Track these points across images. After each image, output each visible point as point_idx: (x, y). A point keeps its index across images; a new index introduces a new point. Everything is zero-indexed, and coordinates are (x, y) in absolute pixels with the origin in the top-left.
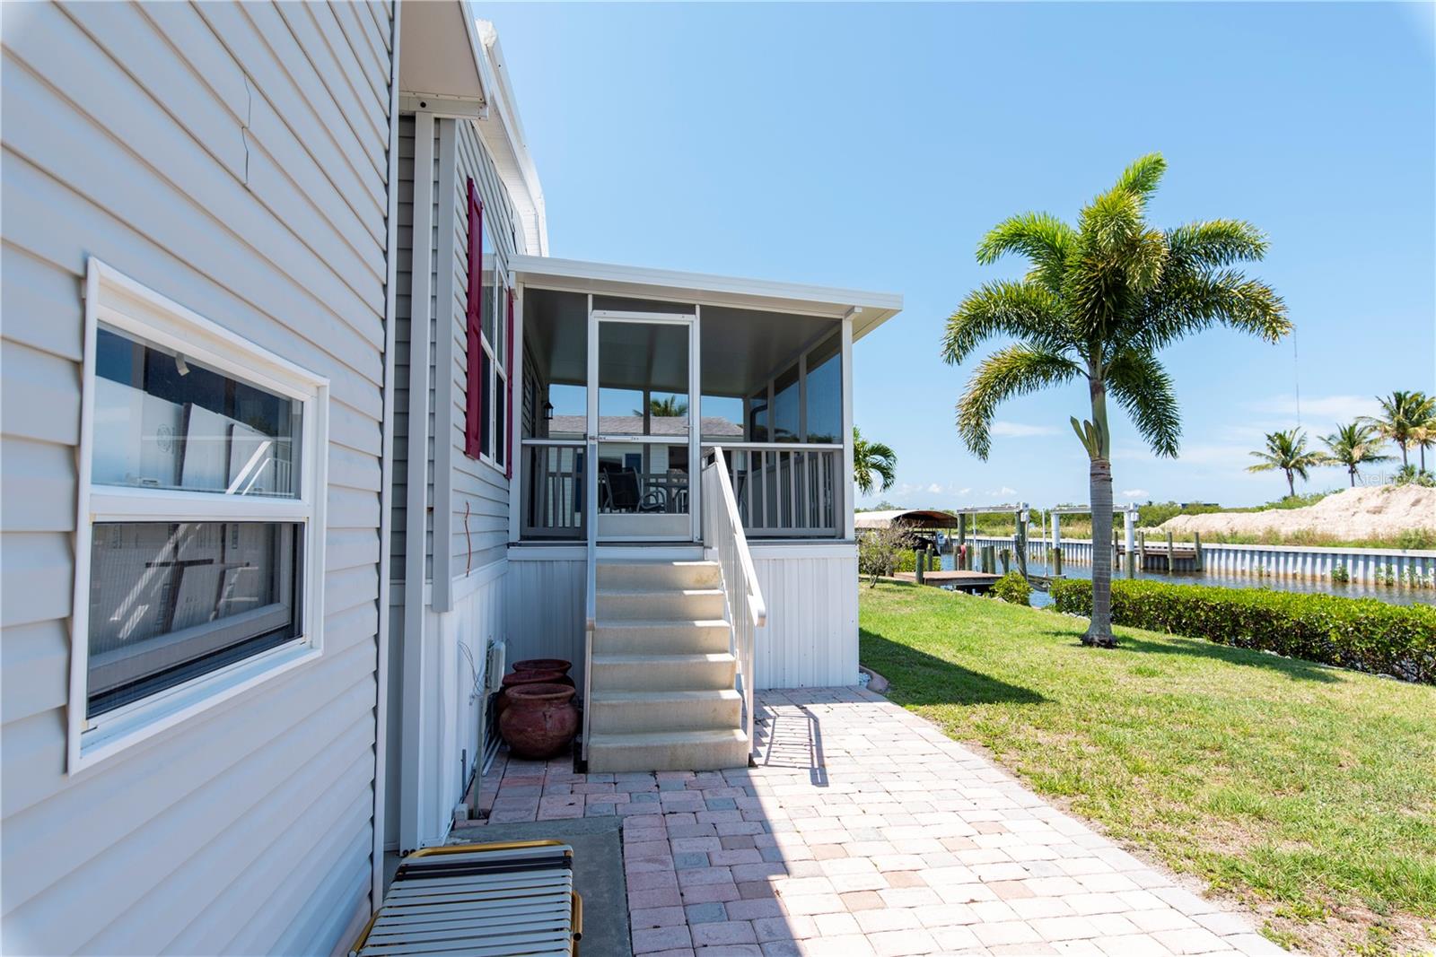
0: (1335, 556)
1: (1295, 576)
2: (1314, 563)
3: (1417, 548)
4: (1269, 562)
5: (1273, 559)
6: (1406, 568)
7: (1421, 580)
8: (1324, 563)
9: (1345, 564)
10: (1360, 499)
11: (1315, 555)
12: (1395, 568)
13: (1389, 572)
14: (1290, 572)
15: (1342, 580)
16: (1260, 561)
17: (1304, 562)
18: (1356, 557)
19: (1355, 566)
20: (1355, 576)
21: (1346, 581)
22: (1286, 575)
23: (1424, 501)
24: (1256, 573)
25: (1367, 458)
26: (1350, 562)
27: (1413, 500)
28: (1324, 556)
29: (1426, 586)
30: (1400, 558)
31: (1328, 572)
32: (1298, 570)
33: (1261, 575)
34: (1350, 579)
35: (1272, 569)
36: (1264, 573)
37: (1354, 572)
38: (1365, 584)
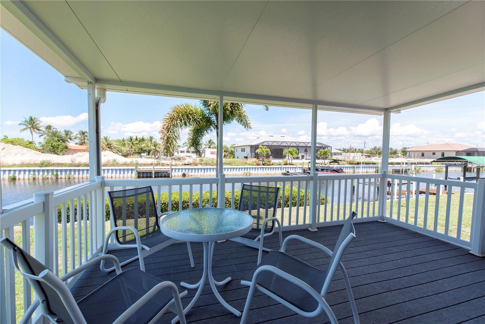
3: (45, 167)
6: (41, 173)
7: (47, 176)
9: (14, 173)
12: (37, 173)
13: (34, 174)
15: (13, 179)
18: (20, 171)
20: (19, 177)
21: (15, 180)
23: (6, 149)
26: (17, 172)
27: (2, 148)
29: (48, 178)
30: (40, 170)
34: (17, 178)
37: (19, 176)
38: (24, 179)
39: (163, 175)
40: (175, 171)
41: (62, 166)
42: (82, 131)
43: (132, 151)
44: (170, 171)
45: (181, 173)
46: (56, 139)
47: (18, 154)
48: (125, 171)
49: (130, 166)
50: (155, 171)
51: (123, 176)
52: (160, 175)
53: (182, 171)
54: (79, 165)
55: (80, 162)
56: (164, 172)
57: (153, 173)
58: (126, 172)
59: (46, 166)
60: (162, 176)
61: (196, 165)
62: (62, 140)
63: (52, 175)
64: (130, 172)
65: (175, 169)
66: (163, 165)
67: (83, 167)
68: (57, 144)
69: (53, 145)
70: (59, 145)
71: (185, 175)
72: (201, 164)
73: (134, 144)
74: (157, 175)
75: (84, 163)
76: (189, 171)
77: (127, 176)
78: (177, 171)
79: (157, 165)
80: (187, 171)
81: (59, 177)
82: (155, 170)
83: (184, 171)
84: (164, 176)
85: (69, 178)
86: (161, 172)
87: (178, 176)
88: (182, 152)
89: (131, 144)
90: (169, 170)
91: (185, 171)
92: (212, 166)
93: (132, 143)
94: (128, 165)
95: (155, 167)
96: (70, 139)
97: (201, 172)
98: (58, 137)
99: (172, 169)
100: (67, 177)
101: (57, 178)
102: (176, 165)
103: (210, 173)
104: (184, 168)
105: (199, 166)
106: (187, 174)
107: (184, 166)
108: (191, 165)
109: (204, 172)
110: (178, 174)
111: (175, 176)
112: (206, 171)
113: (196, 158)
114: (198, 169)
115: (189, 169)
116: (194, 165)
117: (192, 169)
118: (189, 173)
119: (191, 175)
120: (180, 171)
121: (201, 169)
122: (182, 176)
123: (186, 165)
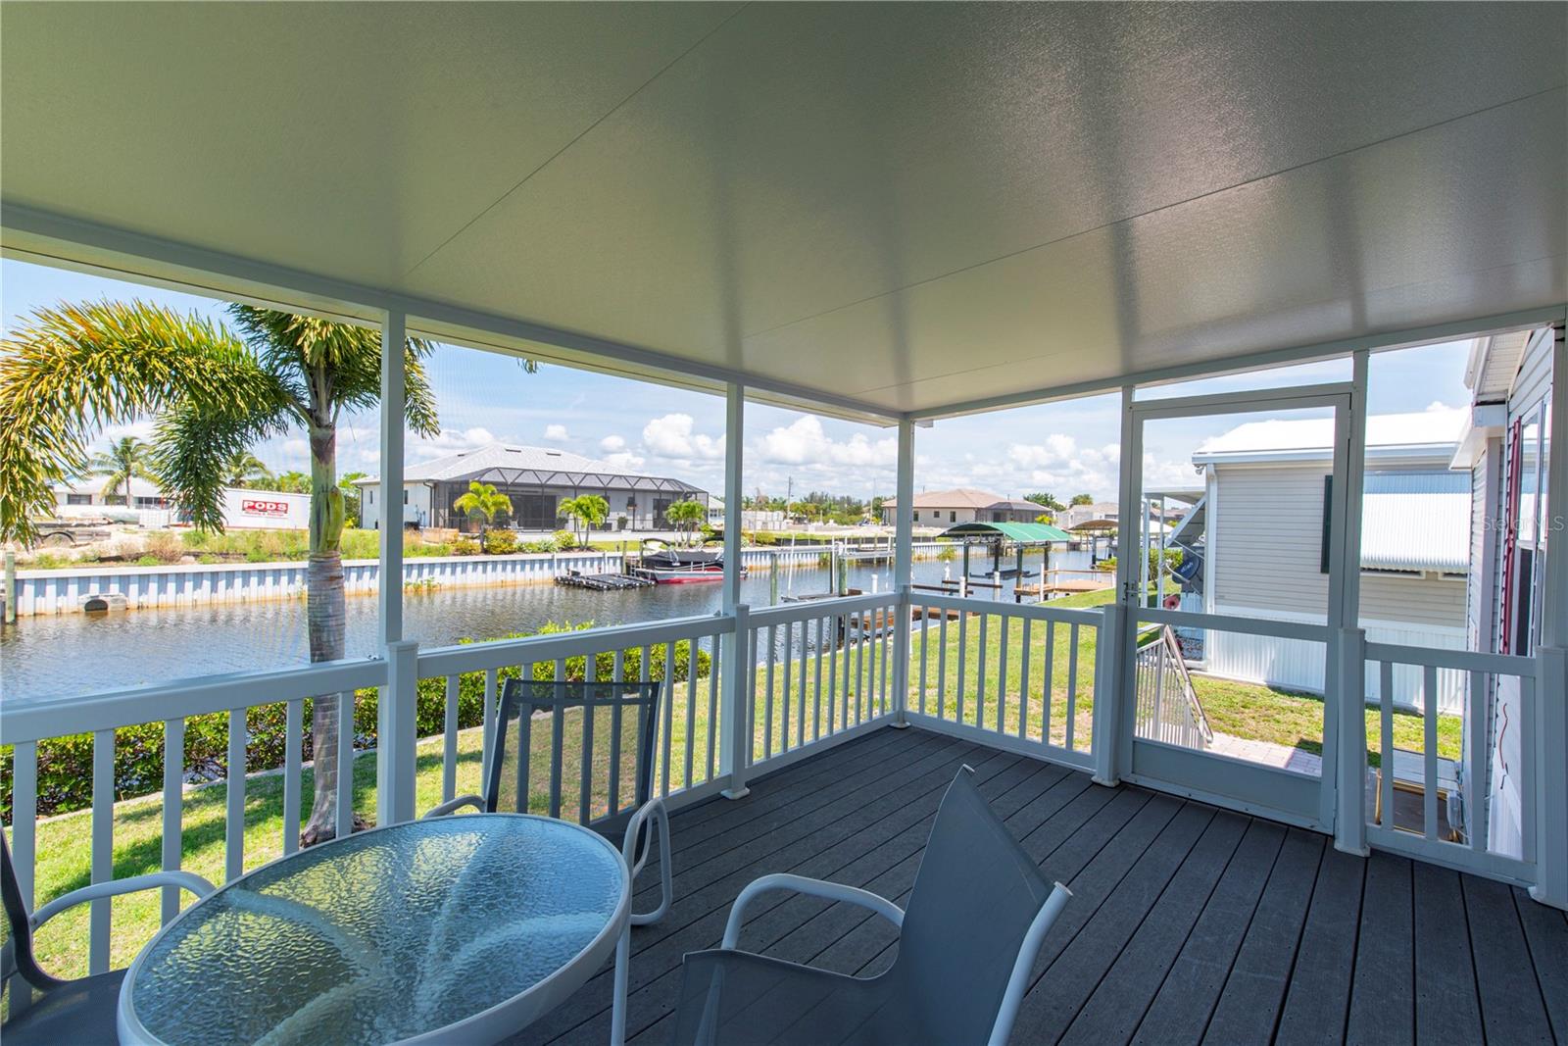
40: (39, 593)
45: (75, 600)
53: (83, 590)
61: (171, 559)
65: (40, 582)
71: (106, 608)
72: (196, 555)
76: (125, 589)
78: (51, 588)
80: (114, 588)
83: (94, 587)
87: (57, 615)
88: (75, 499)
91: (104, 589)
92: (253, 562)
97: (194, 589)
99: (18, 583)
102: (45, 563)
103: (246, 592)
104: (95, 577)
105: (183, 563)
106: (115, 601)
107: (95, 564)
108: (137, 559)
109: (214, 589)
110: (59, 605)
111: (35, 615)
112: (224, 582)
113: (167, 527)
114: (181, 578)
115: (125, 580)
116: (153, 560)
117: (144, 579)
118: (127, 596)
119: (139, 607)
120: (73, 588)
121: (198, 577)
122: (87, 610)
123: (107, 563)
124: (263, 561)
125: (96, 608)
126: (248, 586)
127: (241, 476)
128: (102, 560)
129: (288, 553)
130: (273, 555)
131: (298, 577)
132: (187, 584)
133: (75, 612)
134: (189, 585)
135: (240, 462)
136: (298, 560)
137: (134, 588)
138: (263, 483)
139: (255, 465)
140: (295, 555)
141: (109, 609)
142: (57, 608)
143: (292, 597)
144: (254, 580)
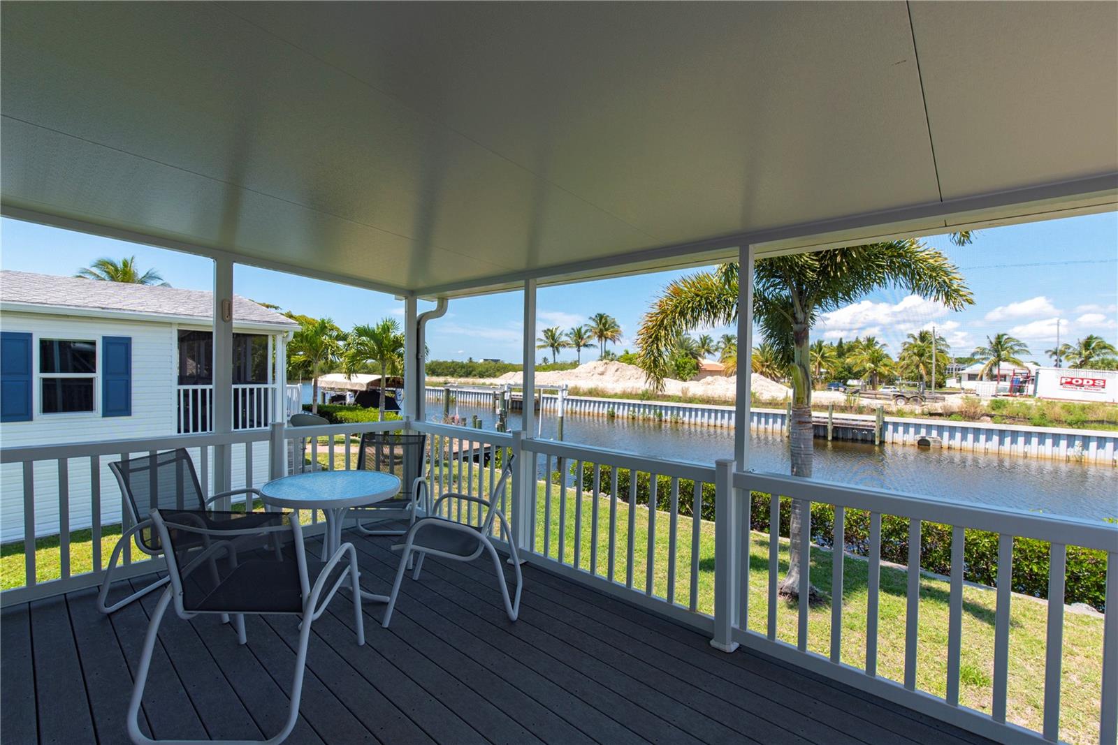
0: (609, 403)
1: (589, 413)
2: (599, 406)
3: (646, 400)
4: (577, 405)
5: (579, 404)
6: (642, 410)
7: (649, 415)
8: (604, 407)
9: (614, 407)
10: (595, 367)
11: (600, 402)
12: (637, 409)
13: (634, 411)
14: (587, 411)
15: (612, 416)
16: (572, 405)
17: (594, 406)
18: (619, 404)
19: (619, 408)
20: (618, 414)
21: (614, 416)
22: (584, 412)
23: (620, 370)
24: (569, 412)
25: (585, 345)
26: (616, 406)
27: (616, 369)
28: (604, 403)
29: (649, 419)
30: (639, 405)
31: (605, 412)
32: (591, 410)
33: (572, 413)
34: (616, 415)
35: (578, 409)
36: (574, 411)
37: (618, 411)
38: (623, 418)
39: (859, 437)
40: (895, 430)
41: (668, 401)
42: (727, 336)
43: (821, 374)
44: (874, 427)
45: (912, 438)
46: (683, 352)
47: (632, 378)
48: (769, 418)
49: (780, 407)
50: (833, 423)
51: (766, 429)
52: (850, 436)
53: (917, 432)
54: (691, 400)
55: (695, 395)
56: (863, 430)
57: (830, 428)
58: (771, 421)
59: (648, 399)
60: (857, 440)
61: (973, 417)
62: (692, 354)
63: (654, 414)
64: (779, 421)
65: (896, 425)
66: (860, 410)
67: (697, 403)
68: (684, 361)
69: (678, 363)
70: (686, 363)
71: (929, 445)
73: (826, 357)
74: (843, 434)
75: (700, 396)
76: (940, 435)
77: (773, 429)
78: (901, 429)
79: (844, 409)
80: (934, 433)
81: (663, 419)
82: (833, 420)
83: (923, 432)
84: (862, 440)
85: (676, 422)
86: (853, 429)
87: (904, 445)
88: (972, 377)
89: (819, 359)
90: (874, 424)
91: (929, 433)
92: (1035, 425)
93: (823, 357)
94: (777, 407)
95: (835, 415)
96: (709, 352)
97: (987, 441)
98: (686, 350)
99: (886, 424)
100: (674, 420)
101: (661, 420)
102: (900, 413)
103: (1027, 448)
104: (924, 425)
105: (982, 421)
106: (935, 441)
107: (926, 417)
108: (949, 416)
109: (1001, 442)
110: (905, 439)
111: (893, 443)
112: (1009, 438)
113: (994, 396)
114: (977, 432)
115: (940, 429)
116: (959, 417)
117: (952, 430)
118: (942, 439)
119: (949, 448)
120: (912, 430)
121: (989, 433)
122: (919, 444)
123: (934, 417)
124: (1045, 425)
125: (923, 444)
126: (1030, 444)
127: (1090, 358)
128: (931, 414)
129: (1068, 421)
130: (1058, 422)
131: (1077, 443)
132: (981, 436)
133: (913, 445)
134: (982, 438)
135: (1089, 346)
136: (1079, 428)
137: (946, 435)
138: (1103, 363)
139: (1105, 347)
140: (1077, 423)
141: (931, 446)
142: (903, 441)
143: (1071, 459)
144: (1035, 440)
